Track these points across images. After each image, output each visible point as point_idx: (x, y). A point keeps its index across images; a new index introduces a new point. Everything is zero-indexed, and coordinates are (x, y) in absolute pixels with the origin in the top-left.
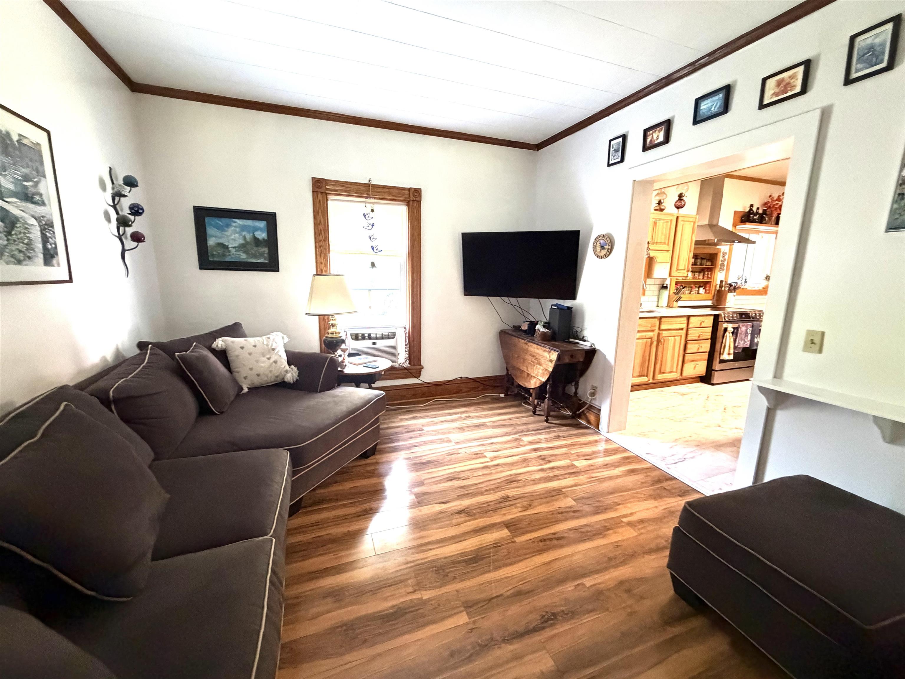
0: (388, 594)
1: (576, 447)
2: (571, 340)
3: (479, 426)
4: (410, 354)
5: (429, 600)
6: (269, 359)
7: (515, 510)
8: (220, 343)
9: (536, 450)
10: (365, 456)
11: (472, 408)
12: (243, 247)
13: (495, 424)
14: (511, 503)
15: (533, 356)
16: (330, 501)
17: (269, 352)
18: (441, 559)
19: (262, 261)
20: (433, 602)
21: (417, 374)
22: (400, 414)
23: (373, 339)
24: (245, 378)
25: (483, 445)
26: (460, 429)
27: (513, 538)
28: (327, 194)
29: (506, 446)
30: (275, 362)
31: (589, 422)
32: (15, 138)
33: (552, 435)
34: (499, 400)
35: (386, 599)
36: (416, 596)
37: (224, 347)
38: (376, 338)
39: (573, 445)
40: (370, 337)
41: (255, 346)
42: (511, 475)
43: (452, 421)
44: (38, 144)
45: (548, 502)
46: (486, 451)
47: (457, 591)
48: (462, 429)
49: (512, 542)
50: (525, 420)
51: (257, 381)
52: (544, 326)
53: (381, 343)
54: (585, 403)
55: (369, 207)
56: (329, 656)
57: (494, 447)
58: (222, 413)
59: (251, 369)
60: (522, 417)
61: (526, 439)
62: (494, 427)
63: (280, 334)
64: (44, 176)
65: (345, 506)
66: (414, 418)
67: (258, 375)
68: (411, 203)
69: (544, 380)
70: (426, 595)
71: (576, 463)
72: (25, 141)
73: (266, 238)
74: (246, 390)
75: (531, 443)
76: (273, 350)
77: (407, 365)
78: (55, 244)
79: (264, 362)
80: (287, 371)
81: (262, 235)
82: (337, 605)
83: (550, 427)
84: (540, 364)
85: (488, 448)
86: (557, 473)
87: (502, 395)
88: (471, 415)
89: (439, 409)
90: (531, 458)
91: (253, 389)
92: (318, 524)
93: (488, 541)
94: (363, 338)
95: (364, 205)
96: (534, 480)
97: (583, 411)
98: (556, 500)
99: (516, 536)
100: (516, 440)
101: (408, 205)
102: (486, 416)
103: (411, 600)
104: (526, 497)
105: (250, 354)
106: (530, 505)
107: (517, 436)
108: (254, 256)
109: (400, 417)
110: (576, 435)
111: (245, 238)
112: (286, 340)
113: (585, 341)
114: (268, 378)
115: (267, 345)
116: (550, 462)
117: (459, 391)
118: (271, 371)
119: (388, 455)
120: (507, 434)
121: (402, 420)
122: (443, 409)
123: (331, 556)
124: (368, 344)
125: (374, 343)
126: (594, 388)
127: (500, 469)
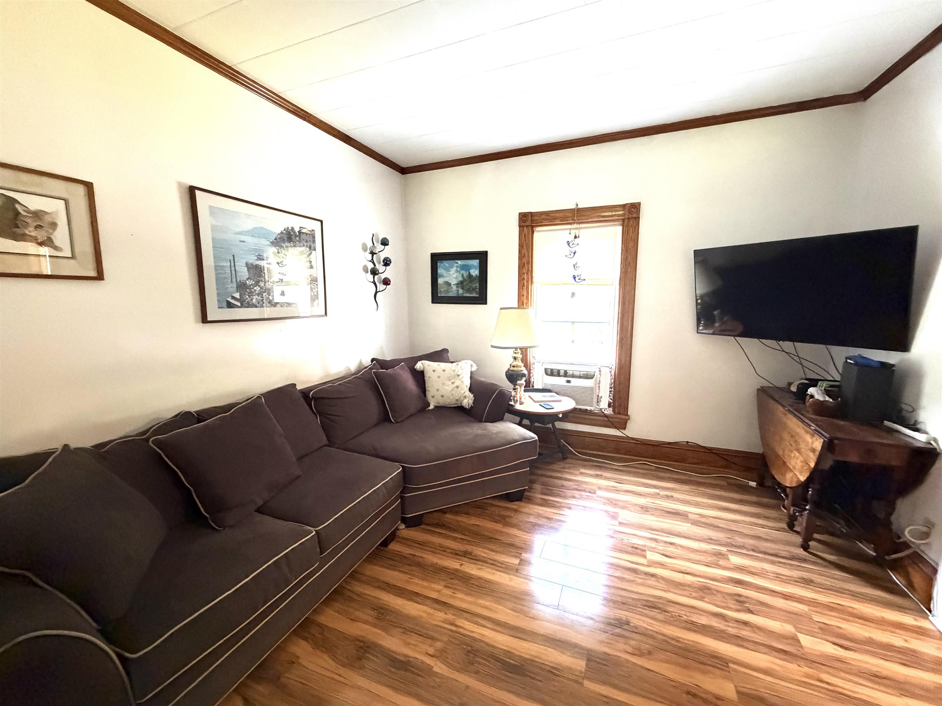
0: (413, 642)
1: (833, 614)
2: (886, 423)
3: (676, 514)
4: (614, 399)
5: (436, 674)
6: (453, 383)
7: (621, 646)
8: (419, 366)
9: (739, 582)
10: (510, 498)
11: (686, 487)
12: (461, 284)
13: (703, 520)
14: (627, 634)
15: (792, 436)
16: (449, 528)
17: (454, 377)
18: (484, 642)
19: (474, 295)
20: (438, 680)
21: (623, 425)
22: (585, 467)
23: (570, 376)
24: (433, 397)
25: (656, 540)
26: (642, 507)
27: (583, 678)
28: (533, 227)
29: (693, 556)
30: (457, 387)
31: (910, 585)
32: (297, 230)
33: (796, 574)
34: (744, 489)
35: (407, 644)
36: (429, 661)
37: (422, 369)
38: (573, 376)
39: (830, 607)
40: (566, 374)
41: (444, 371)
42: (661, 598)
43: (640, 495)
44: (313, 230)
45: (685, 667)
46: (653, 550)
47: (467, 687)
48: (645, 509)
49: (576, 681)
50: (760, 531)
51: (442, 402)
52: (827, 392)
53: (575, 382)
54: (906, 545)
55: (573, 233)
56: (334, 658)
57: (671, 550)
58: (397, 422)
59: (438, 390)
60: (763, 526)
61: (735, 560)
62: (695, 523)
63: (470, 362)
64: (315, 250)
65: (455, 539)
66: (597, 476)
67: (442, 396)
68: (626, 221)
69: (803, 478)
70: (439, 667)
71: (805, 640)
72: (303, 231)
73: (478, 275)
74: (432, 407)
75: (740, 569)
76: (458, 375)
77: (609, 411)
78: (317, 292)
79: (448, 386)
80: (465, 397)
81: (475, 272)
82: (376, 621)
83: (805, 560)
84: (798, 450)
85: (660, 547)
86: (746, 633)
87: (753, 484)
88: (676, 495)
89: (637, 475)
90: (718, 591)
91: (438, 408)
92: (422, 545)
93: (550, 659)
94: (559, 375)
95: (569, 231)
96: (693, 623)
97: (901, 559)
98: (704, 672)
99: (589, 679)
100: (719, 554)
101: (623, 225)
102: (697, 505)
103: (423, 662)
104: (654, 638)
105: (439, 377)
106: (650, 653)
107: (724, 549)
108: (468, 291)
109: (582, 470)
110: (855, 596)
111: (463, 275)
112: (474, 368)
113: (917, 430)
114: (449, 400)
115: (454, 371)
116: (751, 612)
117: (682, 460)
118: (453, 395)
119: (532, 506)
120: (710, 540)
121: (582, 474)
122: (644, 476)
123: (406, 577)
124: (561, 381)
125: (568, 382)
126: (930, 525)
127: (652, 582)
